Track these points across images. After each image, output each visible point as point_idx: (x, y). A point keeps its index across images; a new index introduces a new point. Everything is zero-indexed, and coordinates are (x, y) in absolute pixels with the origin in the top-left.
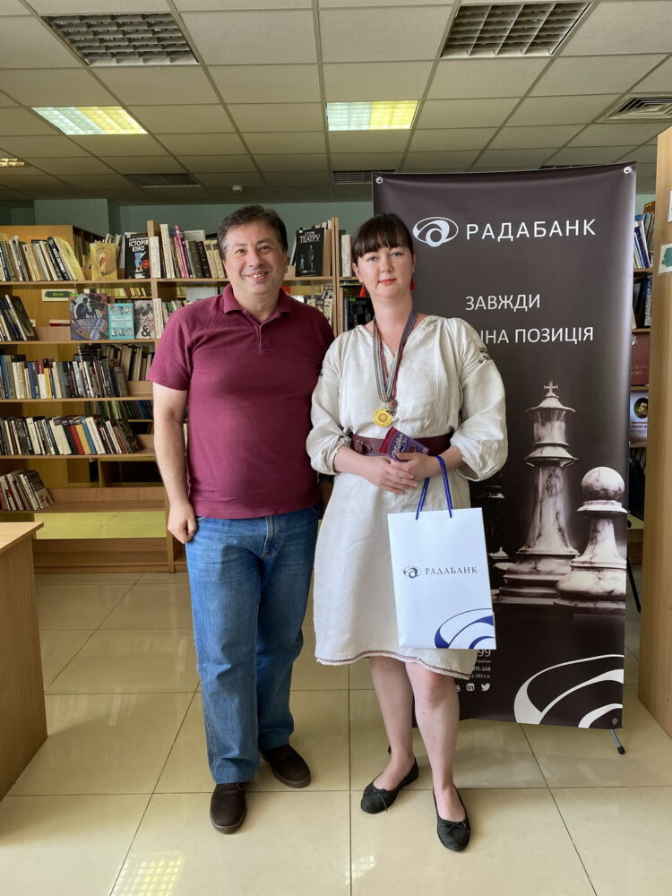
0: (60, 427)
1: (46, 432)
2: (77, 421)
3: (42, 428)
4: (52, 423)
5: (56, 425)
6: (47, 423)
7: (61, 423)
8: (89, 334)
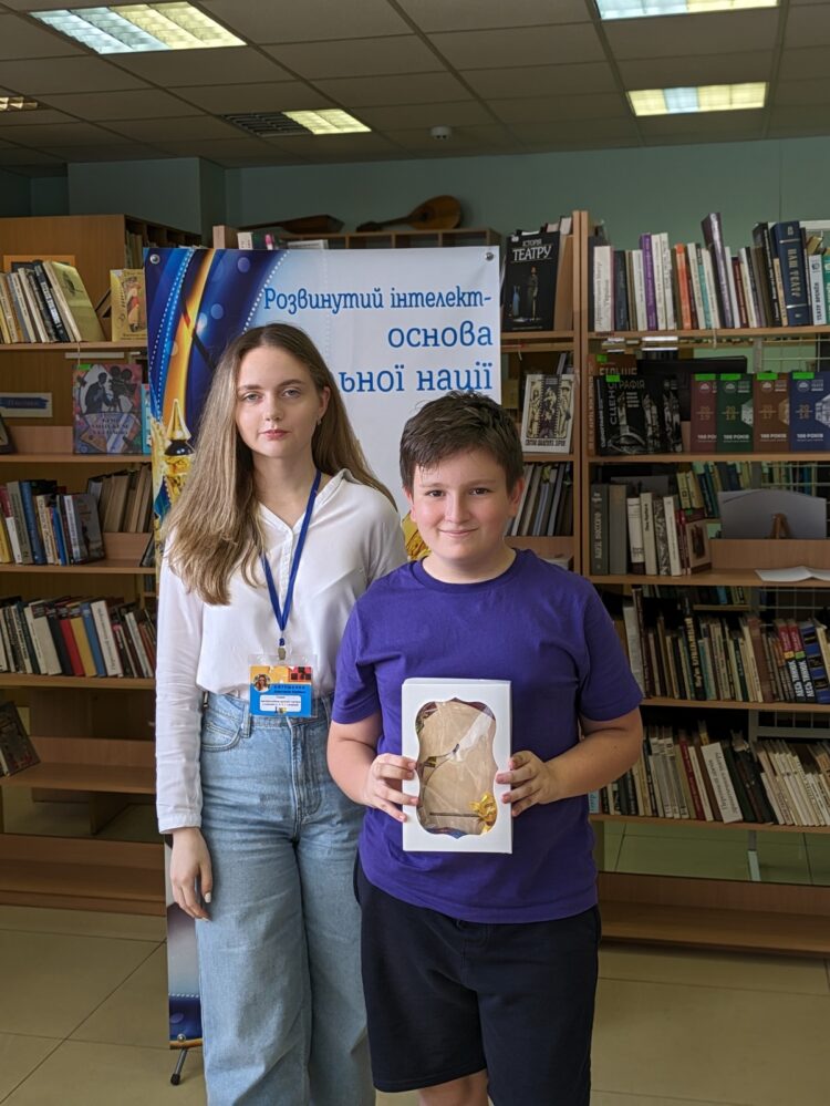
0: (43, 620)
1: (18, 629)
2: (75, 611)
3: (11, 621)
4: (28, 612)
5: (36, 616)
6: (21, 612)
7: (44, 614)
8: (106, 442)
